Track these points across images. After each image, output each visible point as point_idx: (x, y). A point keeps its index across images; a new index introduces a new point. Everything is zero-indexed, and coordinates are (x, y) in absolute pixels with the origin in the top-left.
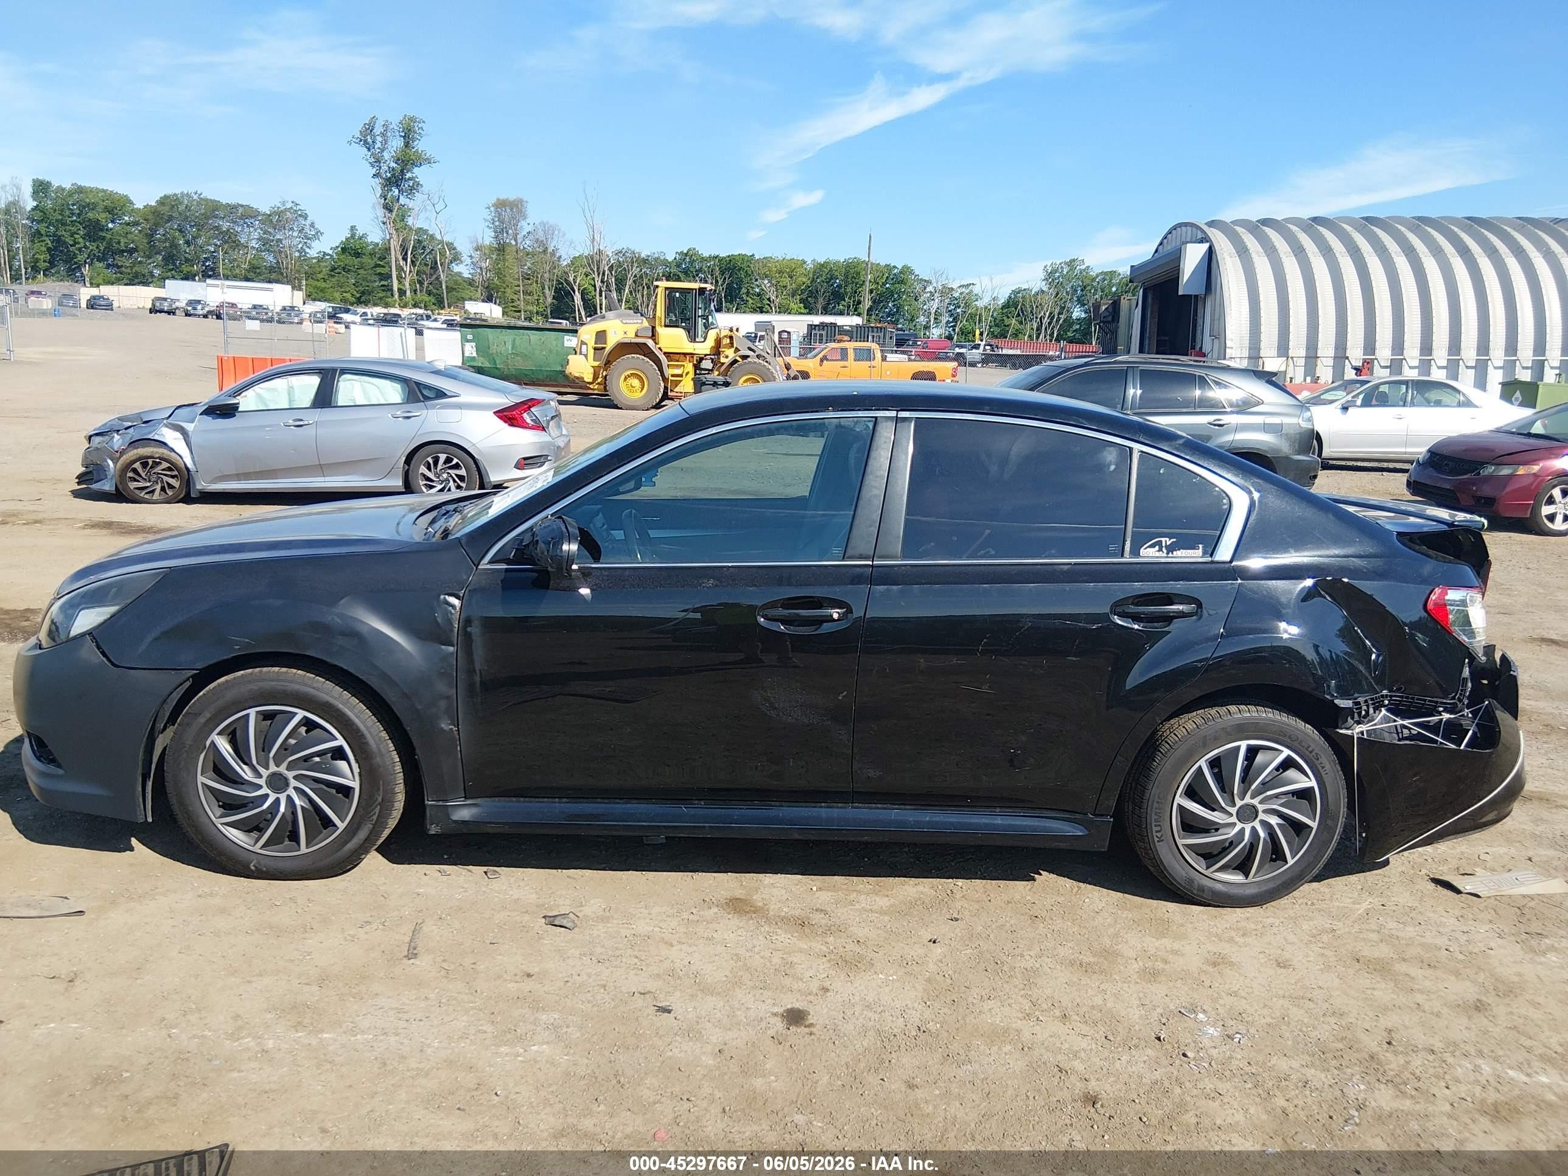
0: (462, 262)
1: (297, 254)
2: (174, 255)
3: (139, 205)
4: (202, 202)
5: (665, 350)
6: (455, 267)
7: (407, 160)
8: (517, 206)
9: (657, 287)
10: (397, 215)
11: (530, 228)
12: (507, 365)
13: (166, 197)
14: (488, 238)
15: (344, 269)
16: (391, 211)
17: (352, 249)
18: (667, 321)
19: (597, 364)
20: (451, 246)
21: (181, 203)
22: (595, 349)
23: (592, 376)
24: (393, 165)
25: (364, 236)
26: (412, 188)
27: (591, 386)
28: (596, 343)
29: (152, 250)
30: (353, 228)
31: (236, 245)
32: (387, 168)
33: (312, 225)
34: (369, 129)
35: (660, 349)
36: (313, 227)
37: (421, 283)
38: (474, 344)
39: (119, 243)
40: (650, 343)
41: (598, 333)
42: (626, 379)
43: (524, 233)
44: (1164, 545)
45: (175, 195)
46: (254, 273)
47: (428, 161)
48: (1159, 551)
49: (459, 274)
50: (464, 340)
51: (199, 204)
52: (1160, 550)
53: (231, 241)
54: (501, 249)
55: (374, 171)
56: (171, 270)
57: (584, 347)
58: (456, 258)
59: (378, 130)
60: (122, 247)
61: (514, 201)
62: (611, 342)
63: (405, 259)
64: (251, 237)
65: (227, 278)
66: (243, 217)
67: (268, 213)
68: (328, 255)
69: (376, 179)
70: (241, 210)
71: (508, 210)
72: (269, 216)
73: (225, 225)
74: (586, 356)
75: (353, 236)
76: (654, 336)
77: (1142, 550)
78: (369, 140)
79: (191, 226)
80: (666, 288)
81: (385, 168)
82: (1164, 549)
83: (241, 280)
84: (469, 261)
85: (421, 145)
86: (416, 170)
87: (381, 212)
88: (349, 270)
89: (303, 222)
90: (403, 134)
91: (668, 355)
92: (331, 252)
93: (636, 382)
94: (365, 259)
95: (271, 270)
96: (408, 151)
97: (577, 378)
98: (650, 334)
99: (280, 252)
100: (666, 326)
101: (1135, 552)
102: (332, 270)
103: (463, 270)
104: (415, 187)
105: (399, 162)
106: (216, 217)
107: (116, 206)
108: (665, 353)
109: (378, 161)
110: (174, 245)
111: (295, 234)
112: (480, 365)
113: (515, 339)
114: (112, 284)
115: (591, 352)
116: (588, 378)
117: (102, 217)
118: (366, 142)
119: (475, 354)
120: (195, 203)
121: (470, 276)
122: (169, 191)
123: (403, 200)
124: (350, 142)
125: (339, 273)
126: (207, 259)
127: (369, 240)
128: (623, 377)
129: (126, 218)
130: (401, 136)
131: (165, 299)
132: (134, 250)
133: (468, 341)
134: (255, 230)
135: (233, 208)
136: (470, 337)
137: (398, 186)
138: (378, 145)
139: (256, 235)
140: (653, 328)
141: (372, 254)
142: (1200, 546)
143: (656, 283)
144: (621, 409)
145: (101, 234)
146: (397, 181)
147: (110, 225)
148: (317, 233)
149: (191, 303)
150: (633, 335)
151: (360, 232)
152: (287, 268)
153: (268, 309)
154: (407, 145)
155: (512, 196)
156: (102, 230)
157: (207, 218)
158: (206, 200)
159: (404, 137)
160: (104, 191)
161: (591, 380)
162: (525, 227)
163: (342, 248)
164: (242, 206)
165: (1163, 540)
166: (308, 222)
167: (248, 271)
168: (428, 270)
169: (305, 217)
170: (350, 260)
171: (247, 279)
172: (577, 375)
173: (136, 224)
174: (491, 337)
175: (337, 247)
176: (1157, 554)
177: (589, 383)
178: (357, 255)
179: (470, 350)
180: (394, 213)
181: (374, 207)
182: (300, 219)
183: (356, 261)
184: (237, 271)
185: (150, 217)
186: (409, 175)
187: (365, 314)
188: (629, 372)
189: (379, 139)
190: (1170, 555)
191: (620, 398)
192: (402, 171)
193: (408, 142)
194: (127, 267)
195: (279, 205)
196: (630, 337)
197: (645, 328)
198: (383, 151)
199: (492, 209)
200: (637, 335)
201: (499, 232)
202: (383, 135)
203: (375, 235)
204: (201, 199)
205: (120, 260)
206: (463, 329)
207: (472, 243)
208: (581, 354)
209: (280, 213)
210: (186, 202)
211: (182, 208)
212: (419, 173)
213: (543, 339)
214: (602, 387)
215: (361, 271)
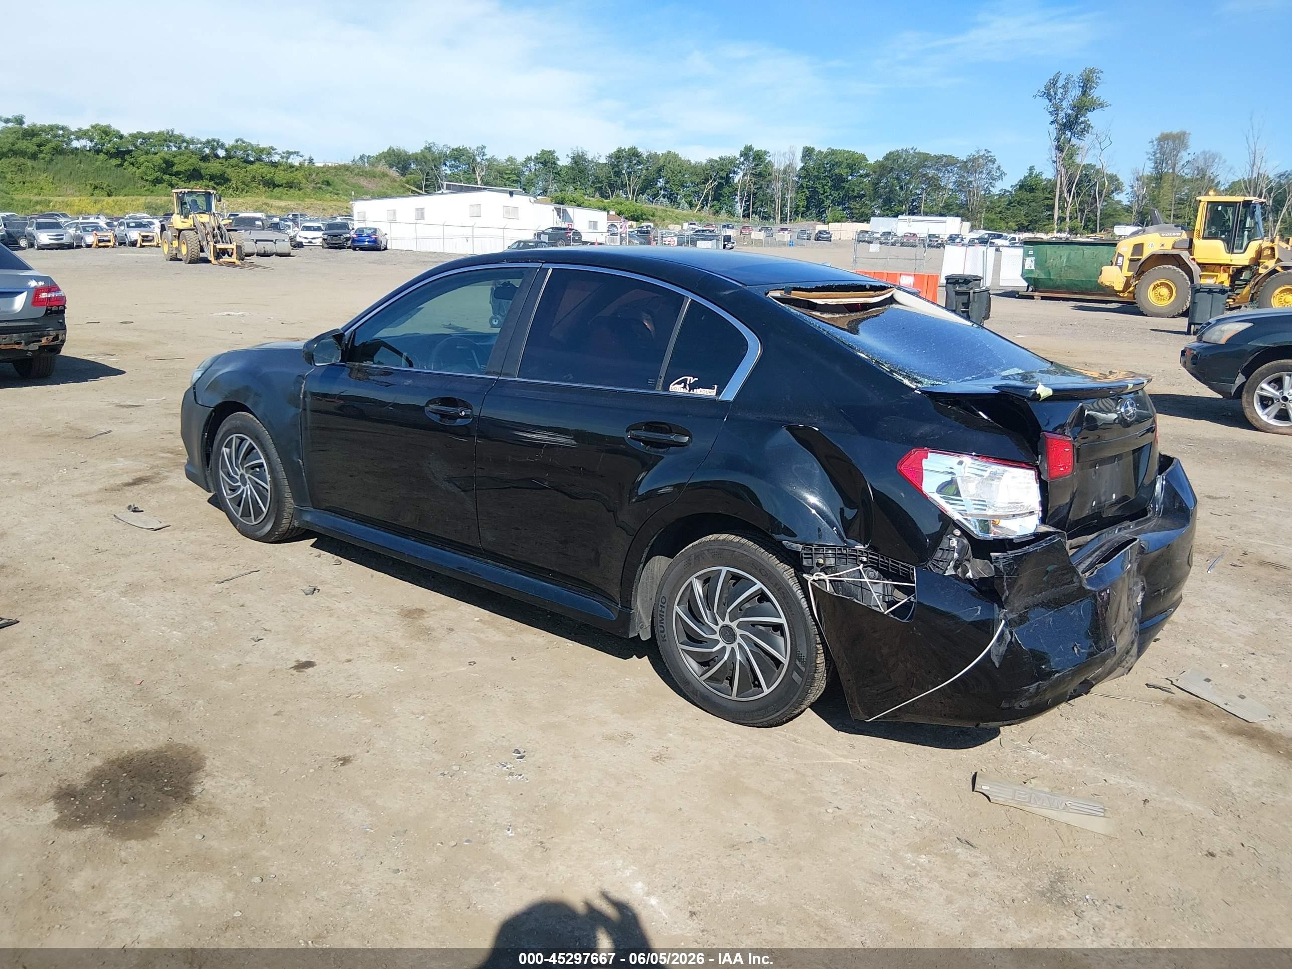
0: (1122, 192)
1: (983, 193)
2: (890, 199)
3: (871, 161)
4: (917, 156)
5: (1200, 261)
6: (1116, 196)
7: (1082, 107)
8: (1179, 138)
9: (1200, 201)
10: (1067, 155)
11: (1190, 158)
12: (1060, 276)
13: (891, 153)
14: (1148, 169)
15: (1018, 203)
16: (1062, 151)
17: (1028, 186)
18: (1207, 232)
19: (1130, 274)
20: (1113, 179)
21: (900, 158)
22: (1131, 260)
23: (1122, 285)
24: (1070, 112)
25: (1041, 174)
26: (1083, 130)
27: (1121, 295)
28: (1132, 255)
29: (876, 194)
30: (1032, 168)
31: (938, 188)
32: (1064, 115)
33: (999, 168)
34: (1053, 83)
35: (1194, 259)
36: (999, 169)
37: (1082, 211)
38: (1033, 259)
39: (853, 191)
40: (1185, 254)
41: (1136, 245)
42: (1155, 288)
43: (1183, 162)
44: (688, 382)
45: (897, 151)
46: (946, 210)
47: (1102, 105)
48: (683, 388)
49: (1119, 202)
50: (1026, 255)
51: (914, 157)
52: (685, 387)
53: (934, 185)
54: (1158, 178)
55: (1052, 118)
56: (887, 209)
57: (1120, 259)
58: (1118, 188)
59: (1061, 83)
60: (855, 194)
61: (1177, 134)
62: (1146, 253)
63: (1069, 191)
64: (949, 180)
65: (926, 214)
66: (946, 165)
67: (965, 160)
68: (1008, 191)
69: (1054, 125)
70: (945, 160)
71: (1170, 143)
72: (965, 162)
73: (931, 172)
74: (1121, 267)
75: (1030, 175)
76: (1191, 247)
77: (671, 386)
78: (1052, 93)
79: (905, 175)
80: (1209, 203)
81: (1062, 114)
82: (687, 387)
83: (937, 215)
84: (1130, 190)
85: (1096, 93)
86: (1089, 114)
87: (1054, 152)
88: (1023, 204)
89: (991, 166)
90: (1082, 85)
91: (1203, 266)
92: (1010, 189)
93: (1164, 291)
94: (1039, 194)
95: (961, 206)
96: (1084, 99)
97: (1108, 287)
98: (1187, 246)
99: (970, 191)
100: (1204, 238)
101: (666, 387)
102: (1008, 205)
103: (1123, 198)
104: (1087, 128)
105: (1075, 109)
106: (925, 166)
107: (854, 162)
108: (1199, 264)
109: (1057, 109)
110: (892, 191)
111: (984, 176)
112: (1036, 276)
113: (1070, 254)
114: (839, 221)
115: (1126, 263)
116: (1119, 287)
117: (844, 171)
118: (1049, 94)
119: (1033, 268)
120: (910, 157)
121: (1129, 203)
122: (893, 149)
123: (1074, 141)
124: (1035, 97)
125: (1015, 206)
126: (914, 200)
127: (1044, 177)
128: (1152, 286)
129: (861, 172)
130: (1080, 86)
131: (867, 232)
132: (863, 196)
133: (1029, 256)
134: (953, 175)
135: (940, 158)
136: (1031, 252)
137: (1071, 130)
138: (1059, 96)
139: (953, 179)
140: (1191, 241)
141: (1044, 189)
142: (716, 386)
143: (1198, 198)
144: (1146, 315)
145: (843, 185)
146: (1071, 126)
147: (850, 178)
148: (1001, 175)
149: (884, 234)
150: (1170, 247)
151: (1037, 171)
152: (973, 204)
153: (939, 237)
154: (1084, 93)
155: (1175, 130)
156: (843, 182)
157: (918, 168)
158: (919, 153)
159: (1082, 87)
160: (848, 152)
161: (1121, 289)
162: (1185, 156)
163: (1020, 186)
164: (946, 156)
165: (689, 378)
166: (995, 166)
167: (943, 207)
168: (1090, 200)
169: (993, 161)
170: (1025, 195)
171: (941, 215)
172: (1108, 284)
173: (867, 175)
174: (1049, 252)
175: (1016, 185)
176: (682, 390)
177: (1120, 292)
178: (1032, 190)
179: (1030, 264)
180: (1064, 153)
181: (1050, 149)
182: (989, 163)
183: (1030, 196)
184: (935, 209)
185: (878, 170)
186: (1082, 119)
187: (1014, 239)
188: (1158, 282)
189: (1060, 90)
190: (691, 392)
191: (1146, 306)
192: (1076, 116)
193: (1086, 91)
194: (856, 209)
195: (974, 153)
196: (1168, 248)
197: (1183, 241)
198: (1062, 101)
199: (1155, 143)
200: (1173, 248)
201: (1158, 164)
202: (1064, 87)
203: (1048, 173)
204: (915, 153)
205: (852, 204)
206: (1026, 246)
207: (1133, 174)
208: (1116, 264)
209: (973, 160)
210: (904, 156)
211: (900, 161)
212: (1092, 117)
213: (1096, 253)
214: (1132, 295)
215: (1033, 204)
